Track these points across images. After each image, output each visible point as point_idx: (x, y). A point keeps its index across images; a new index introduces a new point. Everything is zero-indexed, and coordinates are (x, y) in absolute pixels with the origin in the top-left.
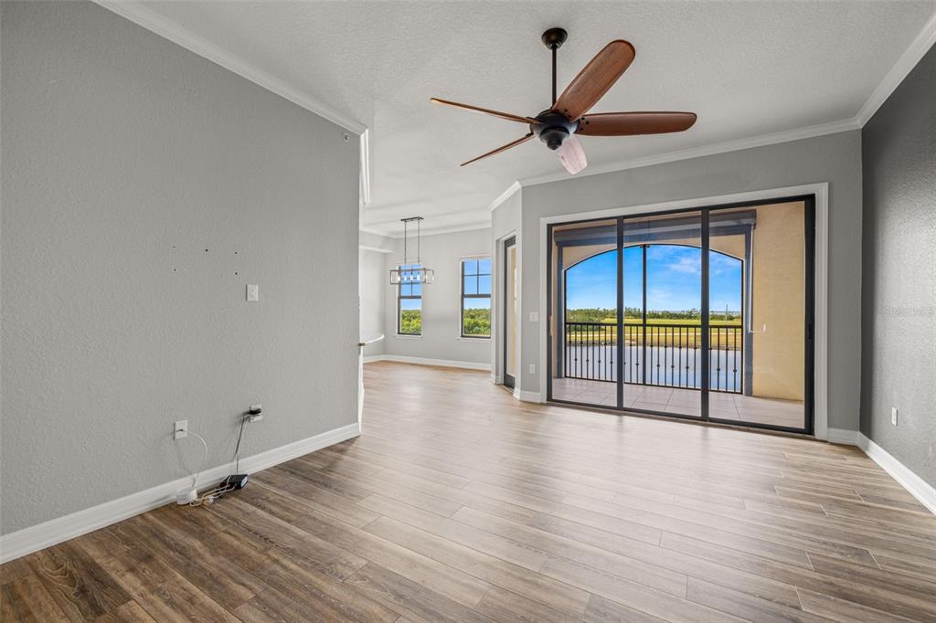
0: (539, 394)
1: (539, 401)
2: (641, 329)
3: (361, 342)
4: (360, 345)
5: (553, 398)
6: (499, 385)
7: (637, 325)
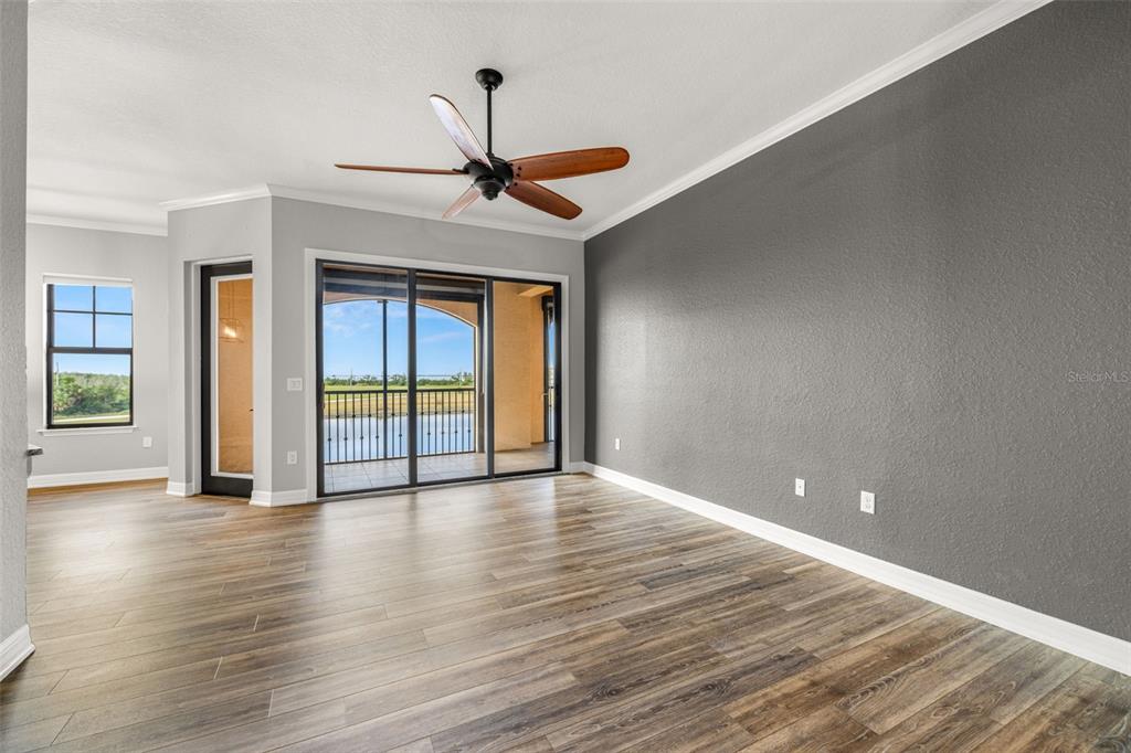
0: (305, 491)
1: (305, 501)
2: (381, 396)
3: (32, 447)
4: (31, 453)
5: (326, 491)
6: (195, 495)
7: (377, 392)
